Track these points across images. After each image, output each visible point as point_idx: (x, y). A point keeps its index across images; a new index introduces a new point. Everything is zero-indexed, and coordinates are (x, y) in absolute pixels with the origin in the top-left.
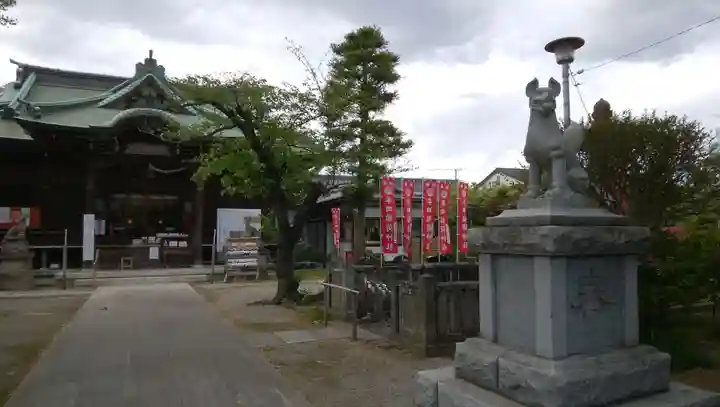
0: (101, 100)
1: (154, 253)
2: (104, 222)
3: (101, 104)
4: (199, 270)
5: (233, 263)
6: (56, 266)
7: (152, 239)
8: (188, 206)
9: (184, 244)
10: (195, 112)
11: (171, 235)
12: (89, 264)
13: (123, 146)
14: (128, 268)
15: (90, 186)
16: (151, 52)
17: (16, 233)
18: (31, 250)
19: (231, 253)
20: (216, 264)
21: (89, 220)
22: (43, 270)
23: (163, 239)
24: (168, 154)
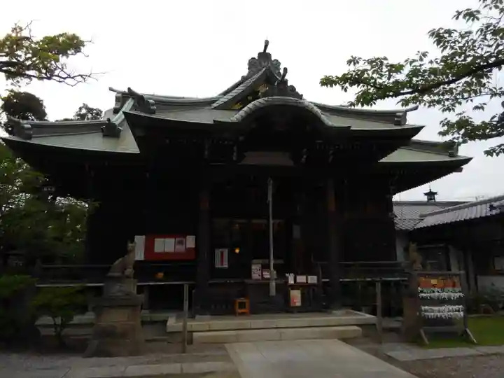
0: (214, 102)
9: (314, 279)
13: (241, 157)
16: (266, 44)
24: (291, 163)
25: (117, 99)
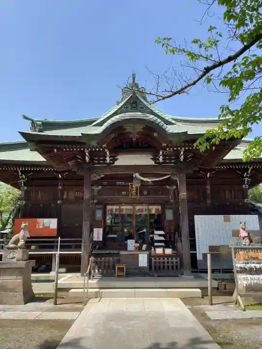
1: (143, 260)
3: (94, 124)
8: (169, 215)
9: (169, 251)
10: (174, 122)
13: (114, 159)
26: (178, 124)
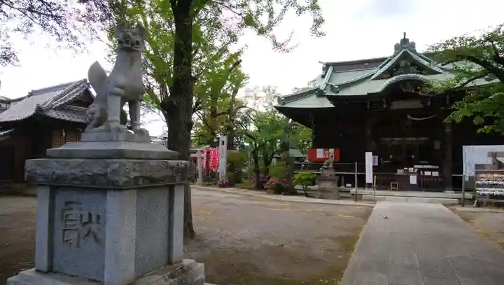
0: (372, 75)
1: (413, 180)
2: (377, 157)
3: (373, 77)
4: (450, 195)
5: (481, 191)
6: (350, 185)
7: (411, 170)
8: (437, 145)
9: (436, 174)
10: (441, 71)
11: (425, 167)
12: (370, 185)
13: (389, 104)
14: (396, 190)
15: (369, 132)
16: (405, 34)
17: (328, 164)
18: (336, 175)
19: (479, 182)
20: (466, 191)
21: (369, 156)
22: (342, 187)
23: (419, 170)
24: (421, 106)
25: (324, 69)
26: (445, 73)
